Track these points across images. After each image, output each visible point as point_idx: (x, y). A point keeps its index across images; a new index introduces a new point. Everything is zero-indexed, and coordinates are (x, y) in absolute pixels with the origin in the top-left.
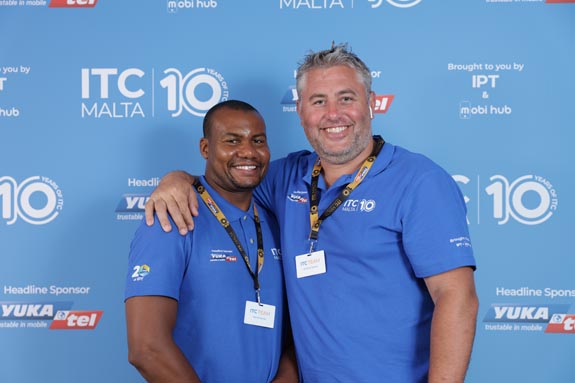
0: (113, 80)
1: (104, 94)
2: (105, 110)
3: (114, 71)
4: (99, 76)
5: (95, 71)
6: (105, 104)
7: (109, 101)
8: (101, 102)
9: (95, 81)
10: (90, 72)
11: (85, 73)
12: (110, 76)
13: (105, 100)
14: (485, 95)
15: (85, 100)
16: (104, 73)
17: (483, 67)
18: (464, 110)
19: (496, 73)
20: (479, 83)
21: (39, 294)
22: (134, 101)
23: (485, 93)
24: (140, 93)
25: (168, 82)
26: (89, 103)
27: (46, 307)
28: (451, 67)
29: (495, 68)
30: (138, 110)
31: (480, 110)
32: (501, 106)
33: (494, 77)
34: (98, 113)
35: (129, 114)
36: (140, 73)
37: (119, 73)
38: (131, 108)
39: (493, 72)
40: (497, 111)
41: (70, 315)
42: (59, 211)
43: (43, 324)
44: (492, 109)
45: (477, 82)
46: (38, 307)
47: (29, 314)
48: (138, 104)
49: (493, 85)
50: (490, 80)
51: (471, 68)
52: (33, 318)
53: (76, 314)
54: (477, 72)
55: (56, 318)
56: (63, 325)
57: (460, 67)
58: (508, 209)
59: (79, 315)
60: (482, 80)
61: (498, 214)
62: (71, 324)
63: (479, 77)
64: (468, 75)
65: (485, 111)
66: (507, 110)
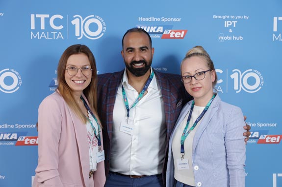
0: (47, 20)
1: (43, 27)
2: (43, 35)
3: (48, 16)
4: (40, 18)
5: (38, 16)
6: (43, 32)
7: (45, 31)
8: (41, 31)
9: (38, 21)
10: (35, 16)
11: (33, 16)
12: (45, 18)
13: (43, 30)
14: (231, 31)
15: (33, 30)
16: (43, 17)
17: (230, 17)
18: (221, 38)
19: (236, 20)
20: (228, 25)
21: (9, 128)
22: (58, 31)
23: (230, 30)
24: (61, 27)
25: (75, 22)
26: (35, 32)
27: (13, 135)
28: (215, 17)
29: (235, 18)
30: (60, 35)
31: (228, 38)
32: (238, 36)
33: (235, 22)
34: (40, 37)
35: (56, 37)
36: (61, 17)
37: (50, 17)
38: (56, 35)
39: (234, 20)
40: (236, 38)
41: (25, 139)
42: (19, 86)
43: (12, 143)
44: (234, 37)
45: (227, 24)
46: (9, 135)
47: (4, 138)
48: (60, 33)
49: (234, 26)
50: (233, 23)
51: (224, 17)
52: (6, 140)
53: (29, 138)
54: (227, 19)
55: (19, 140)
56: (22, 143)
57: (219, 17)
58: (241, 86)
59: (30, 138)
60: (229, 23)
61: (236, 88)
62: (26, 143)
63: (228, 22)
64: (223, 21)
65: (230, 38)
66: (241, 38)
